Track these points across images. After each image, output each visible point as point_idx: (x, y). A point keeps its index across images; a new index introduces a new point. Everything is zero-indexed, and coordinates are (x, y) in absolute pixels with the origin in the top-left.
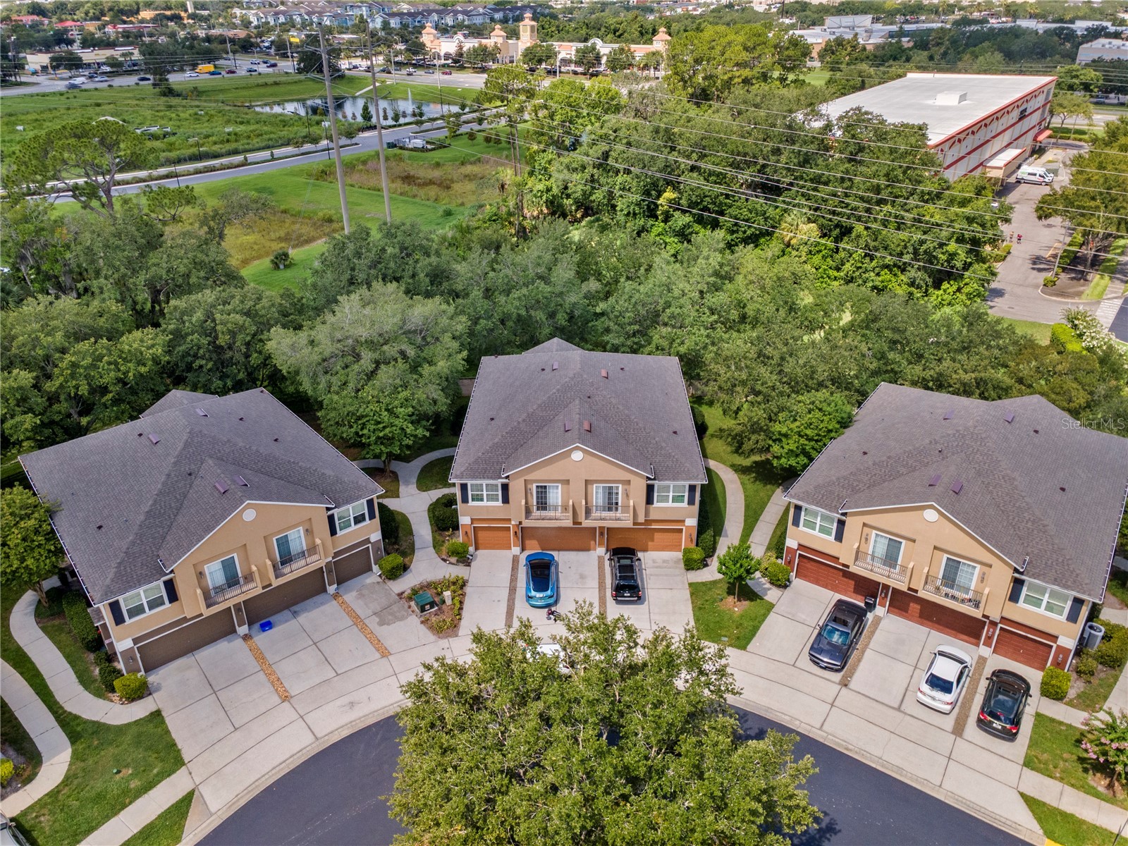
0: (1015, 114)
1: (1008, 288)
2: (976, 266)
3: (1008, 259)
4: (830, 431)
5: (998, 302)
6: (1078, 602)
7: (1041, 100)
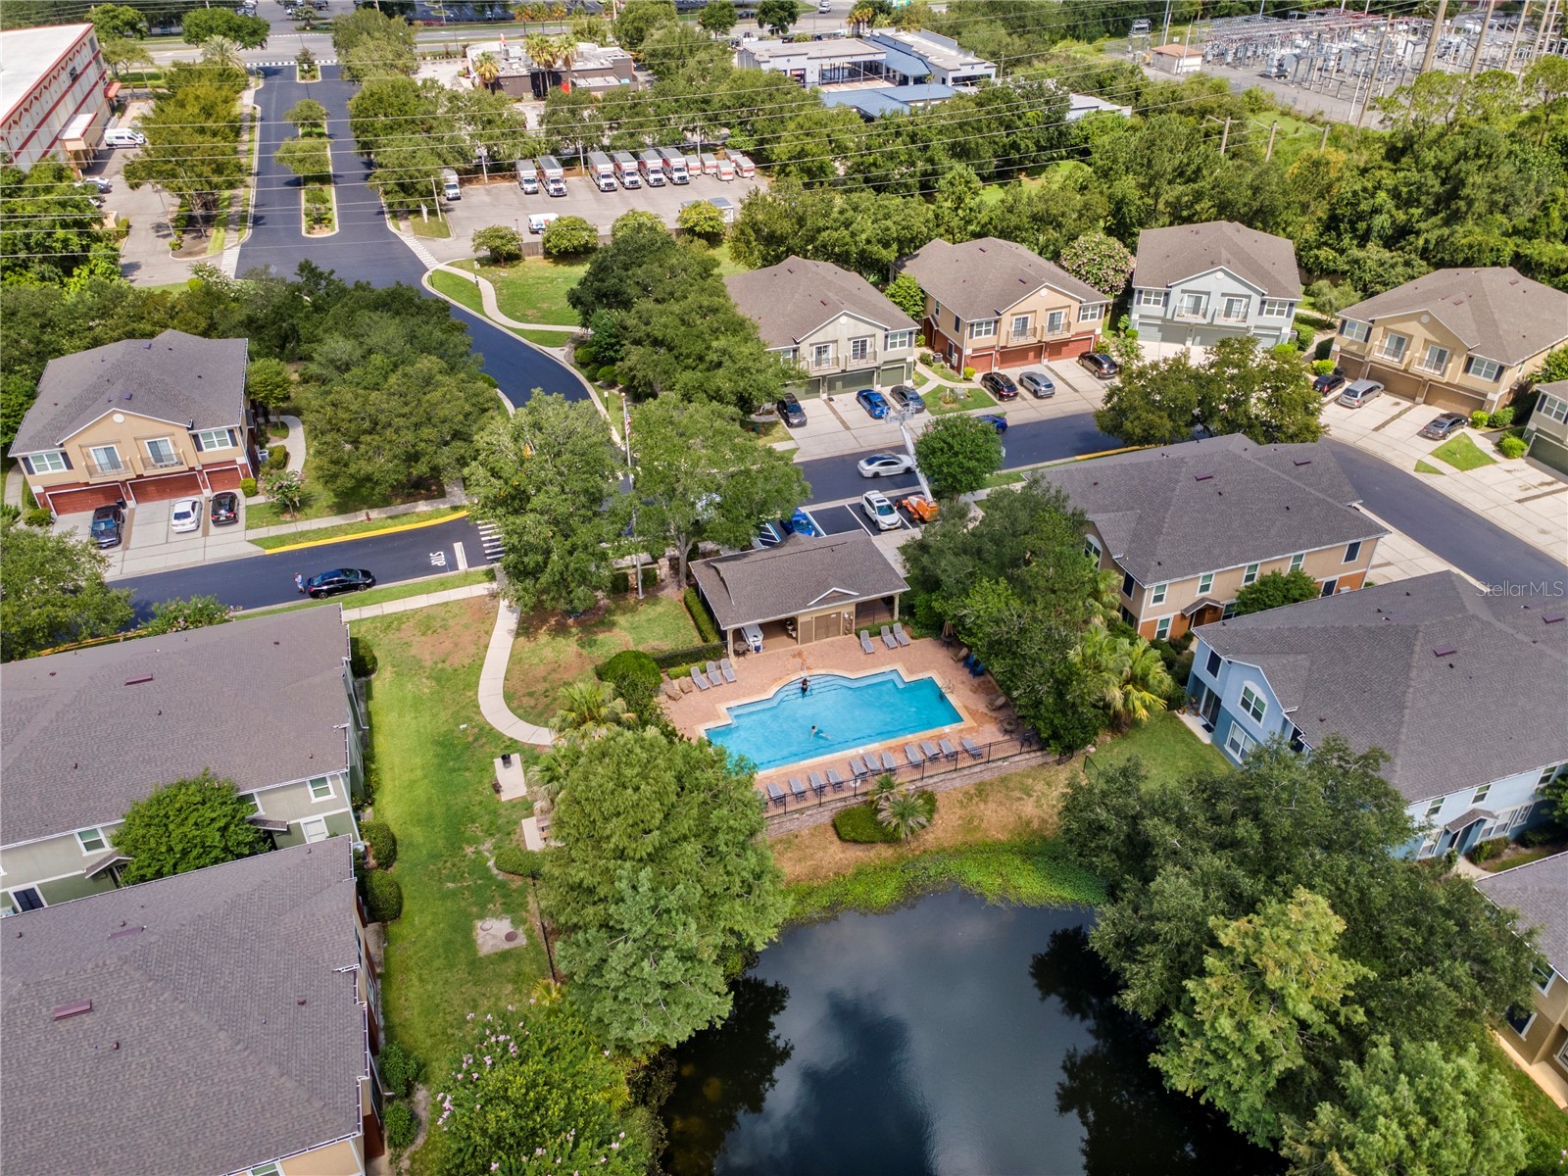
0: (65, 79)
1: (142, 260)
2: (94, 246)
3: (132, 232)
4: (21, 405)
5: (137, 275)
6: (231, 432)
7: (87, 54)
